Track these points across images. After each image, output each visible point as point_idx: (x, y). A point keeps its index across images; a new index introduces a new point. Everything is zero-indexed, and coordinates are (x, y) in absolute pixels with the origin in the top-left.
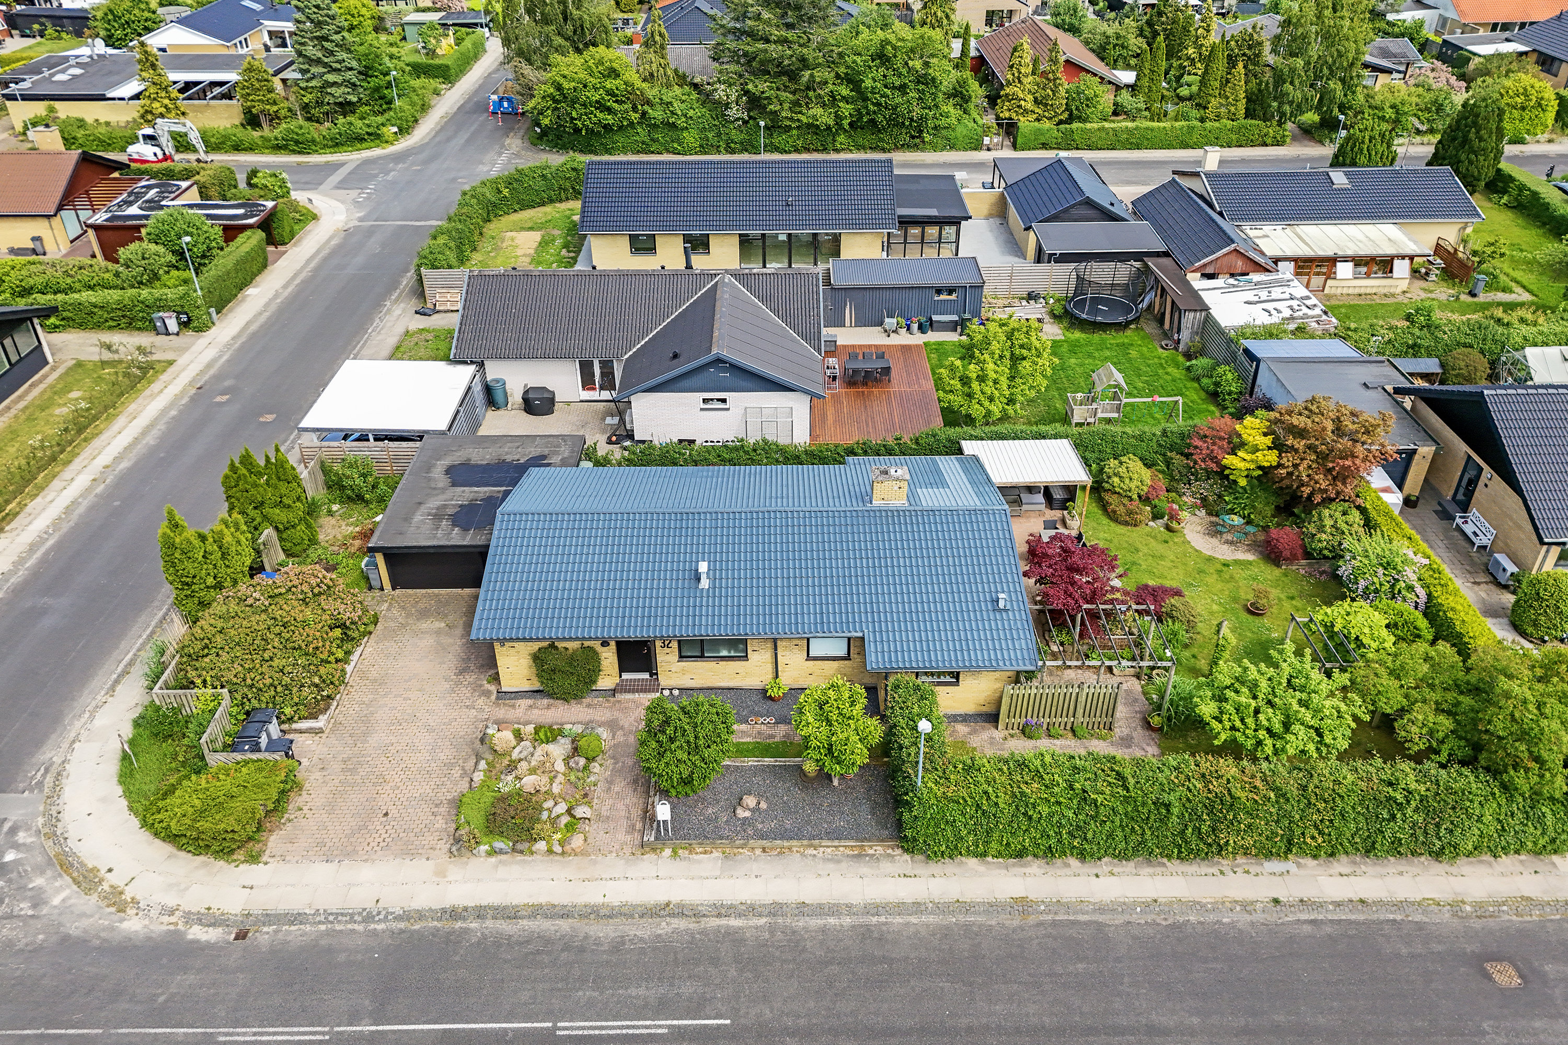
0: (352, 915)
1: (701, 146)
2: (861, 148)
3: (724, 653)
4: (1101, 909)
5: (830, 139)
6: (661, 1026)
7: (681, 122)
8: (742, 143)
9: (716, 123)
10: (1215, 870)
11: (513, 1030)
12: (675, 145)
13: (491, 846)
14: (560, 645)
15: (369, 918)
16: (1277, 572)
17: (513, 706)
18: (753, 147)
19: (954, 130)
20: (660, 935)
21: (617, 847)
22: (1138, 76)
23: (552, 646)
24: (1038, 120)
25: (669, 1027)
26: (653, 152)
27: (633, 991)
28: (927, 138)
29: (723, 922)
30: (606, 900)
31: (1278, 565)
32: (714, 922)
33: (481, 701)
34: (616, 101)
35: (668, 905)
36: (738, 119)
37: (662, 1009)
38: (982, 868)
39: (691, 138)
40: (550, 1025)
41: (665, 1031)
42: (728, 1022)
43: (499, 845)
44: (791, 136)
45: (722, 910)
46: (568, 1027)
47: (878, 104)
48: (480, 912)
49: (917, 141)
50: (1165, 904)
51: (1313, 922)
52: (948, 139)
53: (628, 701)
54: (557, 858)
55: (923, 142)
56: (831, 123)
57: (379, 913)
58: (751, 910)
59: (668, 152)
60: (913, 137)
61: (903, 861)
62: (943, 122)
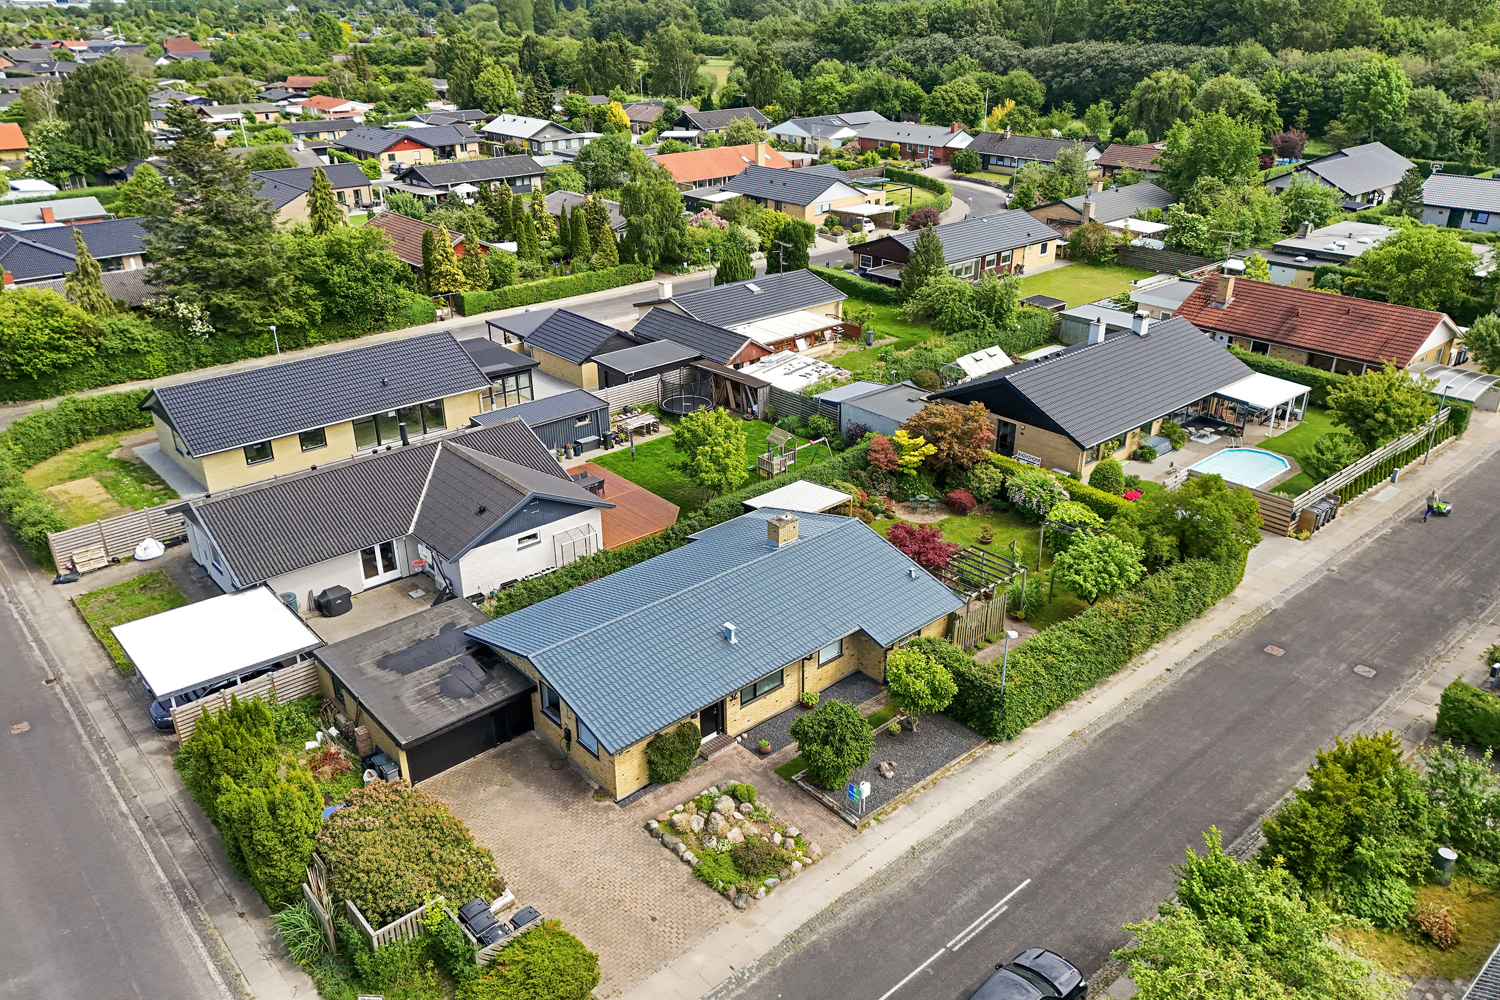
0: (726, 987)
1: (168, 367)
2: (331, 338)
3: (767, 688)
4: (1110, 716)
5: (301, 336)
6: (1000, 906)
7: (143, 346)
8: (213, 356)
9: (181, 341)
10: (1130, 671)
11: (930, 966)
12: (140, 371)
13: (765, 886)
14: (662, 733)
15: (740, 982)
16: (967, 518)
17: (641, 805)
18: (226, 357)
19: (411, 308)
20: (930, 868)
21: (839, 838)
22: (519, 245)
23: (658, 736)
24: (472, 289)
25: (1006, 903)
26: (114, 383)
27: (961, 902)
28: (390, 319)
29: (952, 838)
30: (876, 869)
31: (965, 515)
32: (948, 842)
33: (611, 815)
34: (66, 338)
35: (913, 848)
36: (203, 334)
37: (987, 899)
38: (1038, 730)
39: (156, 360)
40: (943, 950)
41: (1005, 908)
42: (1029, 881)
43: (770, 881)
44: (262, 340)
45: (946, 831)
46: (957, 942)
47: (346, 297)
48: (809, 926)
49: (381, 323)
50: (1133, 697)
51: (1190, 671)
52: (408, 317)
53: (720, 758)
54: (812, 867)
55: (387, 323)
56: (303, 320)
57: (743, 974)
58: (959, 822)
59: (132, 379)
60: (376, 321)
61: (999, 751)
62: (402, 303)
